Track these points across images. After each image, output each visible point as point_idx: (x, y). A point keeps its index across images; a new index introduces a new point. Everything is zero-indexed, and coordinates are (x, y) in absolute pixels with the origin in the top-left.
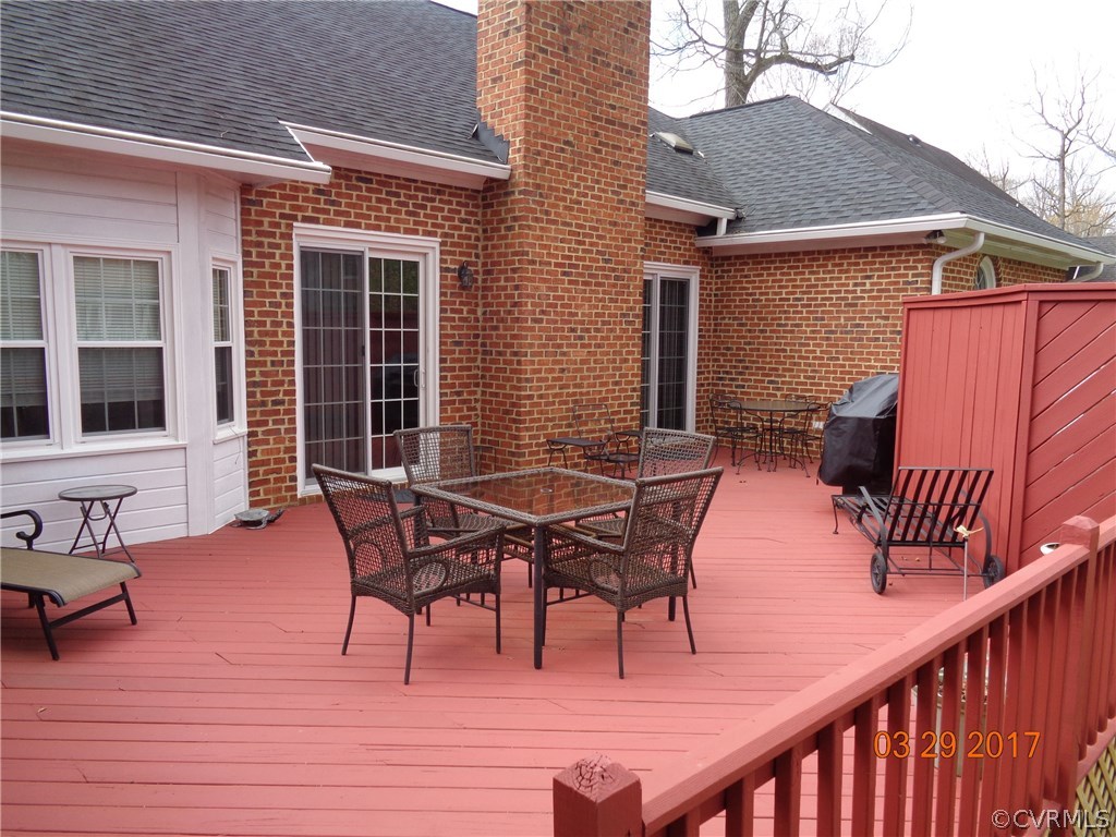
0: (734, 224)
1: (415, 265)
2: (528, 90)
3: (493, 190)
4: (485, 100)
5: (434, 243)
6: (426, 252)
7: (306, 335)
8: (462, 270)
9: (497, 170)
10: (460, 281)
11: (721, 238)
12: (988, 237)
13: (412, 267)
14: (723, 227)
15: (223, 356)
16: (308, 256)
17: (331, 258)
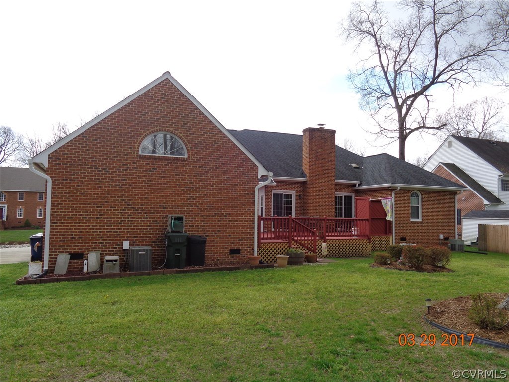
0: (359, 185)
1: (292, 195)
2: (309, 167)
3: (305, 182)
4: (304, 168)
5: (295, 191)
6: (293, 193)
7: (274, 206)
8: (299, 196)
9: (304, 179)
10: (299, 197)
11: (357, 187)
12: (400, 187)
13: (291, 196)
14: (357, 185)
15: (262, 208)
16: (274, 194)
17: (278, 194)
